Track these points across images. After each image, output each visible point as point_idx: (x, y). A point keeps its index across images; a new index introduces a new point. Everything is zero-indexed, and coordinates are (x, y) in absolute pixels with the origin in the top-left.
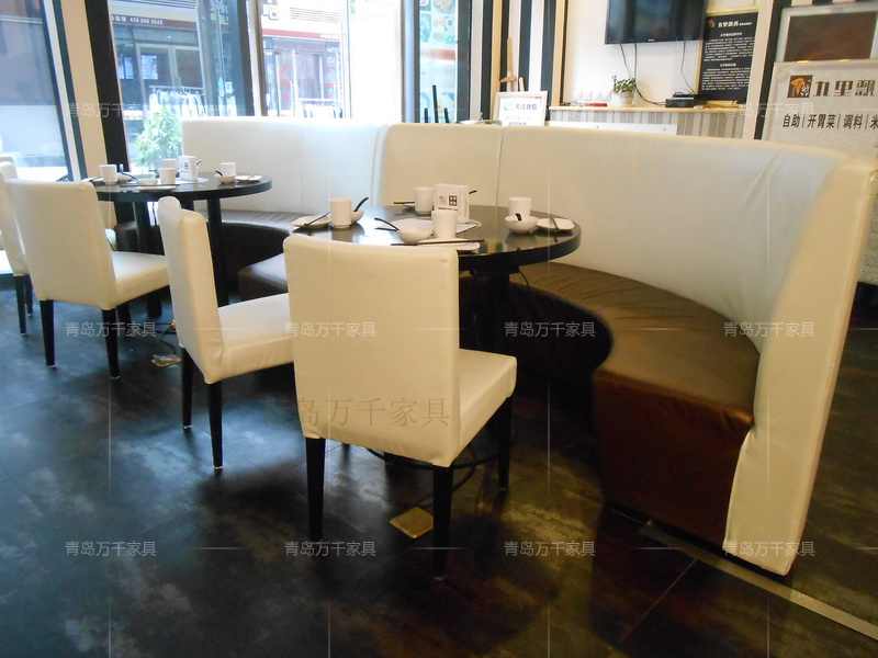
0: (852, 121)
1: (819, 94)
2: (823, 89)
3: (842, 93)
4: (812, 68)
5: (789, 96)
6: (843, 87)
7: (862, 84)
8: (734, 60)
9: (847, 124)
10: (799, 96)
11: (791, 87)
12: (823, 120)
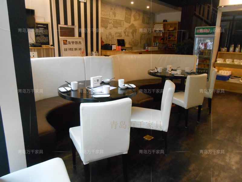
0: (76, 49)
1: (69, 44)
2: (69, 43)
3: (73, 44)
4: (67, 38)
5: (64, 44)
6: (73, 42)
7: (76, 42)
8: (43, 35)
9: (75, 50)
10: (65, 44)
11: (64, 42)
12: (71, 49)
